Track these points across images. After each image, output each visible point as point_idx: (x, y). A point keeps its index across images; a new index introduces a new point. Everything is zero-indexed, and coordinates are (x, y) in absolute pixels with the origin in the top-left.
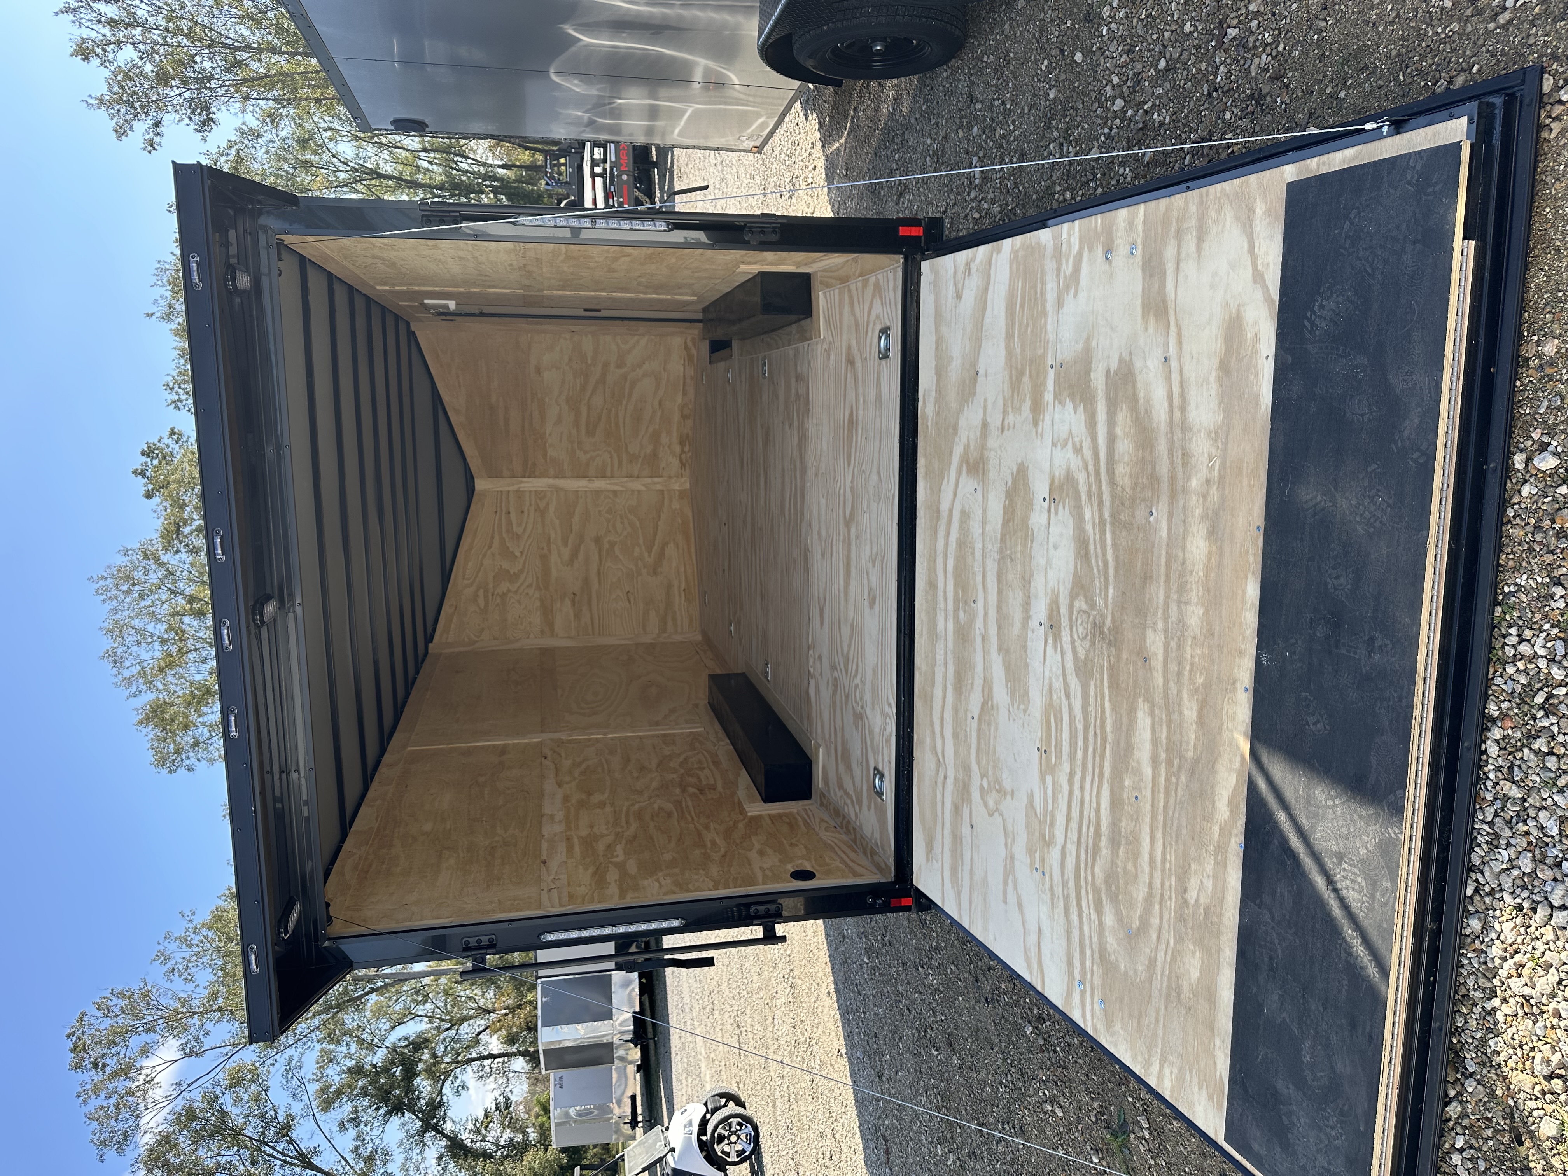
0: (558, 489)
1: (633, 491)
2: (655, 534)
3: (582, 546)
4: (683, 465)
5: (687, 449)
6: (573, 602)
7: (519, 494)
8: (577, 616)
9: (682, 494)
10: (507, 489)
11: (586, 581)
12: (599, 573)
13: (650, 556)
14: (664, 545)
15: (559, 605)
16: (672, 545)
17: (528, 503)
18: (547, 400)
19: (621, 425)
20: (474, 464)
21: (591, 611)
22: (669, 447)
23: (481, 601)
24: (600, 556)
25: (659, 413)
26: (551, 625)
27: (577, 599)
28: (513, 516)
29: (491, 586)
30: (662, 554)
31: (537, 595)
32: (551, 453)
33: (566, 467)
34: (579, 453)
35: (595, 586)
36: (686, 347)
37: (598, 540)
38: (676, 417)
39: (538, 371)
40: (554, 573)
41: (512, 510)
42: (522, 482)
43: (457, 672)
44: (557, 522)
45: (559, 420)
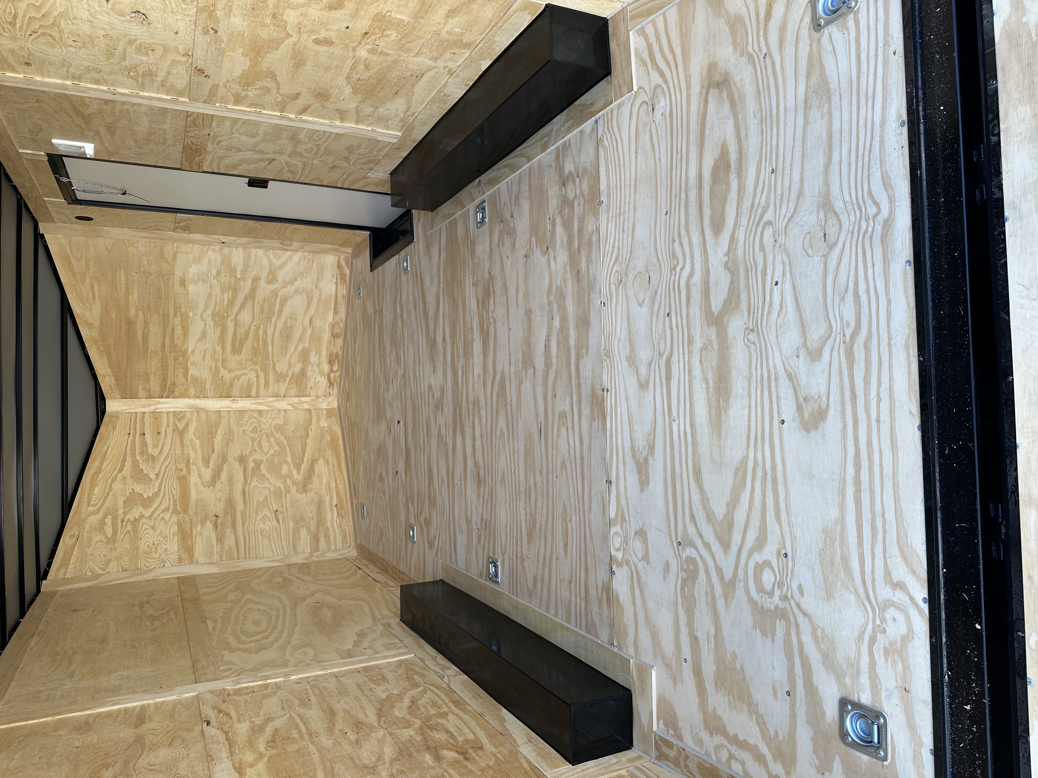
0: (199, 410)
1: (279, 410)
2: (304, 452)
3: (225, 466)
4: (331, 384)
5: (335, 368)
6: (216, 525)
7: (156, 415)
8: (220, 539)
9: (330, 413)
10: (142, 410)
11: (230, 502)
12: (244, 494)
13: (298, 473)
14: (313, 463)
15: (199, 528)
16: (321, 462)
17: (165, 424)
18: (191, 314)
19: (270, 343)
20: (106, 384)
21: (235, 533)
22: (318, 366)
23: (109, 530)
24: (245, 475)
25: (309, 331)
26: (190, 551)
27: (219, 521)
28: (148, 438)
29: (121, 511)
30: (311, 471)
31: (175, 519)
32: (192, 371)
33: (208, 386)
34: (222, 371)
35: (240, 506)
36: (339, 266)
37: (242, 459)
38: (326, 336)
39: (183, 283)
40: (194, 495)
41: (147, 431)
42: (159, 403)
43: (75, 611)
44: (198, 442)
45: (204, 336)
